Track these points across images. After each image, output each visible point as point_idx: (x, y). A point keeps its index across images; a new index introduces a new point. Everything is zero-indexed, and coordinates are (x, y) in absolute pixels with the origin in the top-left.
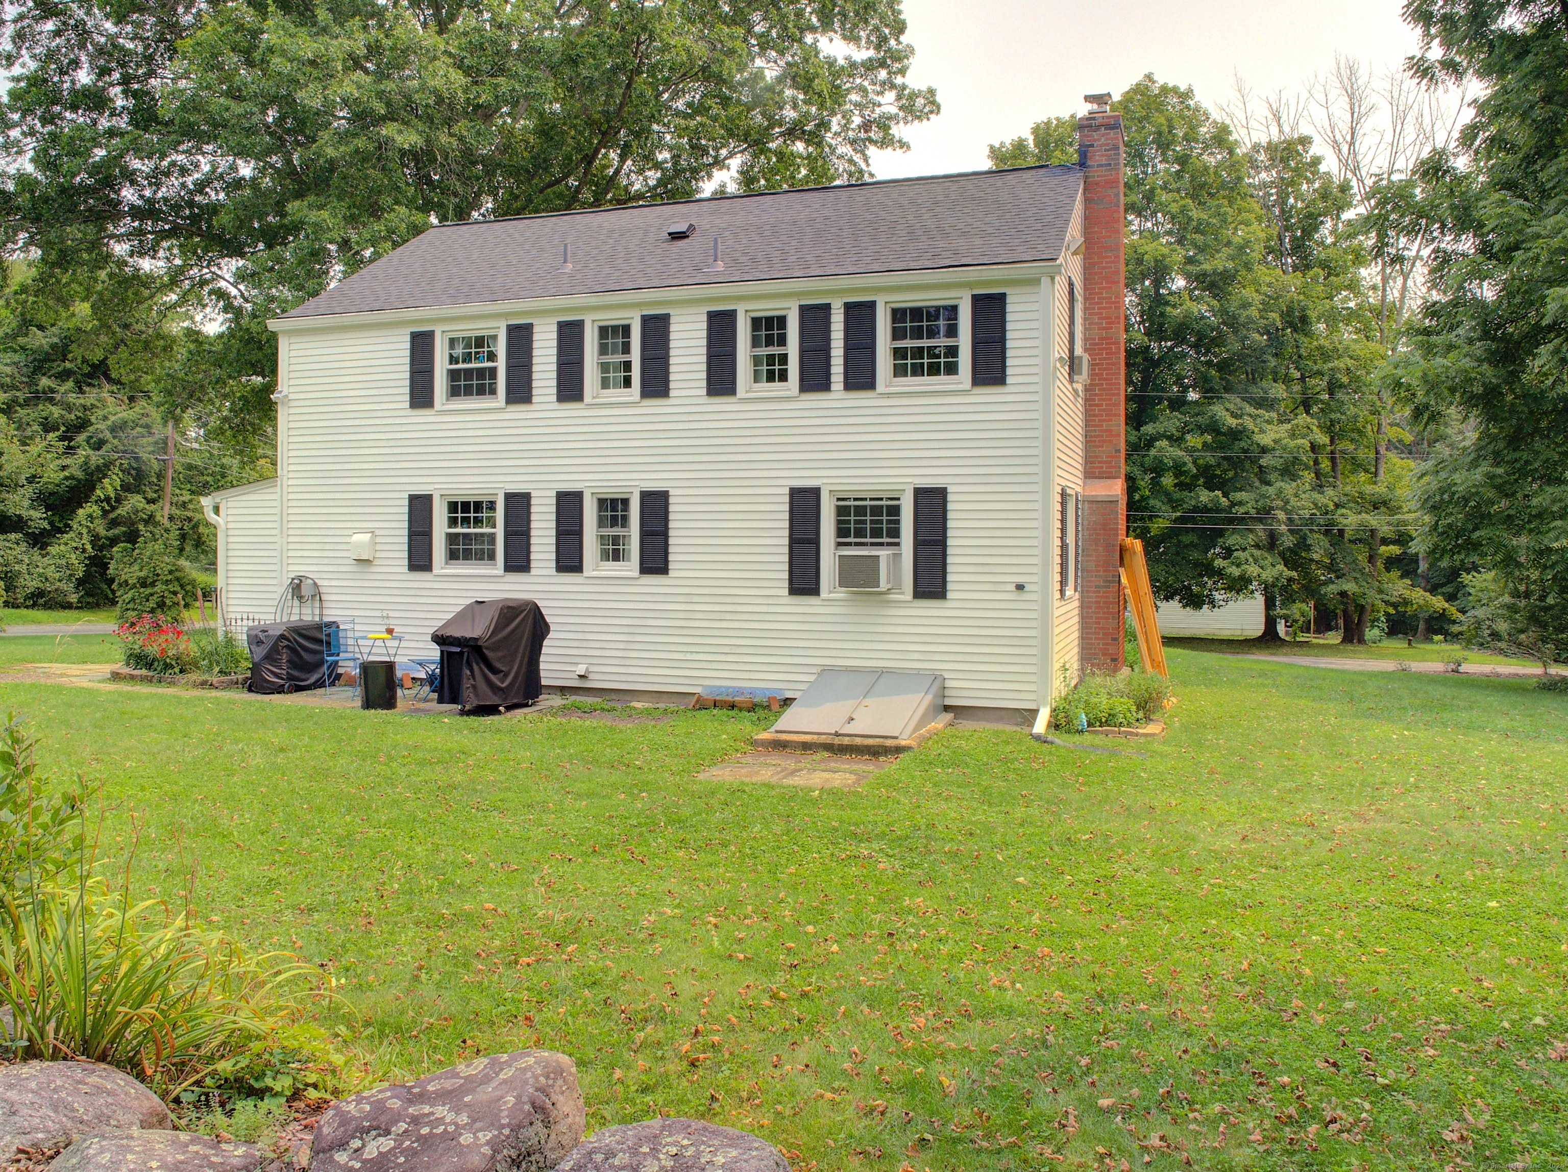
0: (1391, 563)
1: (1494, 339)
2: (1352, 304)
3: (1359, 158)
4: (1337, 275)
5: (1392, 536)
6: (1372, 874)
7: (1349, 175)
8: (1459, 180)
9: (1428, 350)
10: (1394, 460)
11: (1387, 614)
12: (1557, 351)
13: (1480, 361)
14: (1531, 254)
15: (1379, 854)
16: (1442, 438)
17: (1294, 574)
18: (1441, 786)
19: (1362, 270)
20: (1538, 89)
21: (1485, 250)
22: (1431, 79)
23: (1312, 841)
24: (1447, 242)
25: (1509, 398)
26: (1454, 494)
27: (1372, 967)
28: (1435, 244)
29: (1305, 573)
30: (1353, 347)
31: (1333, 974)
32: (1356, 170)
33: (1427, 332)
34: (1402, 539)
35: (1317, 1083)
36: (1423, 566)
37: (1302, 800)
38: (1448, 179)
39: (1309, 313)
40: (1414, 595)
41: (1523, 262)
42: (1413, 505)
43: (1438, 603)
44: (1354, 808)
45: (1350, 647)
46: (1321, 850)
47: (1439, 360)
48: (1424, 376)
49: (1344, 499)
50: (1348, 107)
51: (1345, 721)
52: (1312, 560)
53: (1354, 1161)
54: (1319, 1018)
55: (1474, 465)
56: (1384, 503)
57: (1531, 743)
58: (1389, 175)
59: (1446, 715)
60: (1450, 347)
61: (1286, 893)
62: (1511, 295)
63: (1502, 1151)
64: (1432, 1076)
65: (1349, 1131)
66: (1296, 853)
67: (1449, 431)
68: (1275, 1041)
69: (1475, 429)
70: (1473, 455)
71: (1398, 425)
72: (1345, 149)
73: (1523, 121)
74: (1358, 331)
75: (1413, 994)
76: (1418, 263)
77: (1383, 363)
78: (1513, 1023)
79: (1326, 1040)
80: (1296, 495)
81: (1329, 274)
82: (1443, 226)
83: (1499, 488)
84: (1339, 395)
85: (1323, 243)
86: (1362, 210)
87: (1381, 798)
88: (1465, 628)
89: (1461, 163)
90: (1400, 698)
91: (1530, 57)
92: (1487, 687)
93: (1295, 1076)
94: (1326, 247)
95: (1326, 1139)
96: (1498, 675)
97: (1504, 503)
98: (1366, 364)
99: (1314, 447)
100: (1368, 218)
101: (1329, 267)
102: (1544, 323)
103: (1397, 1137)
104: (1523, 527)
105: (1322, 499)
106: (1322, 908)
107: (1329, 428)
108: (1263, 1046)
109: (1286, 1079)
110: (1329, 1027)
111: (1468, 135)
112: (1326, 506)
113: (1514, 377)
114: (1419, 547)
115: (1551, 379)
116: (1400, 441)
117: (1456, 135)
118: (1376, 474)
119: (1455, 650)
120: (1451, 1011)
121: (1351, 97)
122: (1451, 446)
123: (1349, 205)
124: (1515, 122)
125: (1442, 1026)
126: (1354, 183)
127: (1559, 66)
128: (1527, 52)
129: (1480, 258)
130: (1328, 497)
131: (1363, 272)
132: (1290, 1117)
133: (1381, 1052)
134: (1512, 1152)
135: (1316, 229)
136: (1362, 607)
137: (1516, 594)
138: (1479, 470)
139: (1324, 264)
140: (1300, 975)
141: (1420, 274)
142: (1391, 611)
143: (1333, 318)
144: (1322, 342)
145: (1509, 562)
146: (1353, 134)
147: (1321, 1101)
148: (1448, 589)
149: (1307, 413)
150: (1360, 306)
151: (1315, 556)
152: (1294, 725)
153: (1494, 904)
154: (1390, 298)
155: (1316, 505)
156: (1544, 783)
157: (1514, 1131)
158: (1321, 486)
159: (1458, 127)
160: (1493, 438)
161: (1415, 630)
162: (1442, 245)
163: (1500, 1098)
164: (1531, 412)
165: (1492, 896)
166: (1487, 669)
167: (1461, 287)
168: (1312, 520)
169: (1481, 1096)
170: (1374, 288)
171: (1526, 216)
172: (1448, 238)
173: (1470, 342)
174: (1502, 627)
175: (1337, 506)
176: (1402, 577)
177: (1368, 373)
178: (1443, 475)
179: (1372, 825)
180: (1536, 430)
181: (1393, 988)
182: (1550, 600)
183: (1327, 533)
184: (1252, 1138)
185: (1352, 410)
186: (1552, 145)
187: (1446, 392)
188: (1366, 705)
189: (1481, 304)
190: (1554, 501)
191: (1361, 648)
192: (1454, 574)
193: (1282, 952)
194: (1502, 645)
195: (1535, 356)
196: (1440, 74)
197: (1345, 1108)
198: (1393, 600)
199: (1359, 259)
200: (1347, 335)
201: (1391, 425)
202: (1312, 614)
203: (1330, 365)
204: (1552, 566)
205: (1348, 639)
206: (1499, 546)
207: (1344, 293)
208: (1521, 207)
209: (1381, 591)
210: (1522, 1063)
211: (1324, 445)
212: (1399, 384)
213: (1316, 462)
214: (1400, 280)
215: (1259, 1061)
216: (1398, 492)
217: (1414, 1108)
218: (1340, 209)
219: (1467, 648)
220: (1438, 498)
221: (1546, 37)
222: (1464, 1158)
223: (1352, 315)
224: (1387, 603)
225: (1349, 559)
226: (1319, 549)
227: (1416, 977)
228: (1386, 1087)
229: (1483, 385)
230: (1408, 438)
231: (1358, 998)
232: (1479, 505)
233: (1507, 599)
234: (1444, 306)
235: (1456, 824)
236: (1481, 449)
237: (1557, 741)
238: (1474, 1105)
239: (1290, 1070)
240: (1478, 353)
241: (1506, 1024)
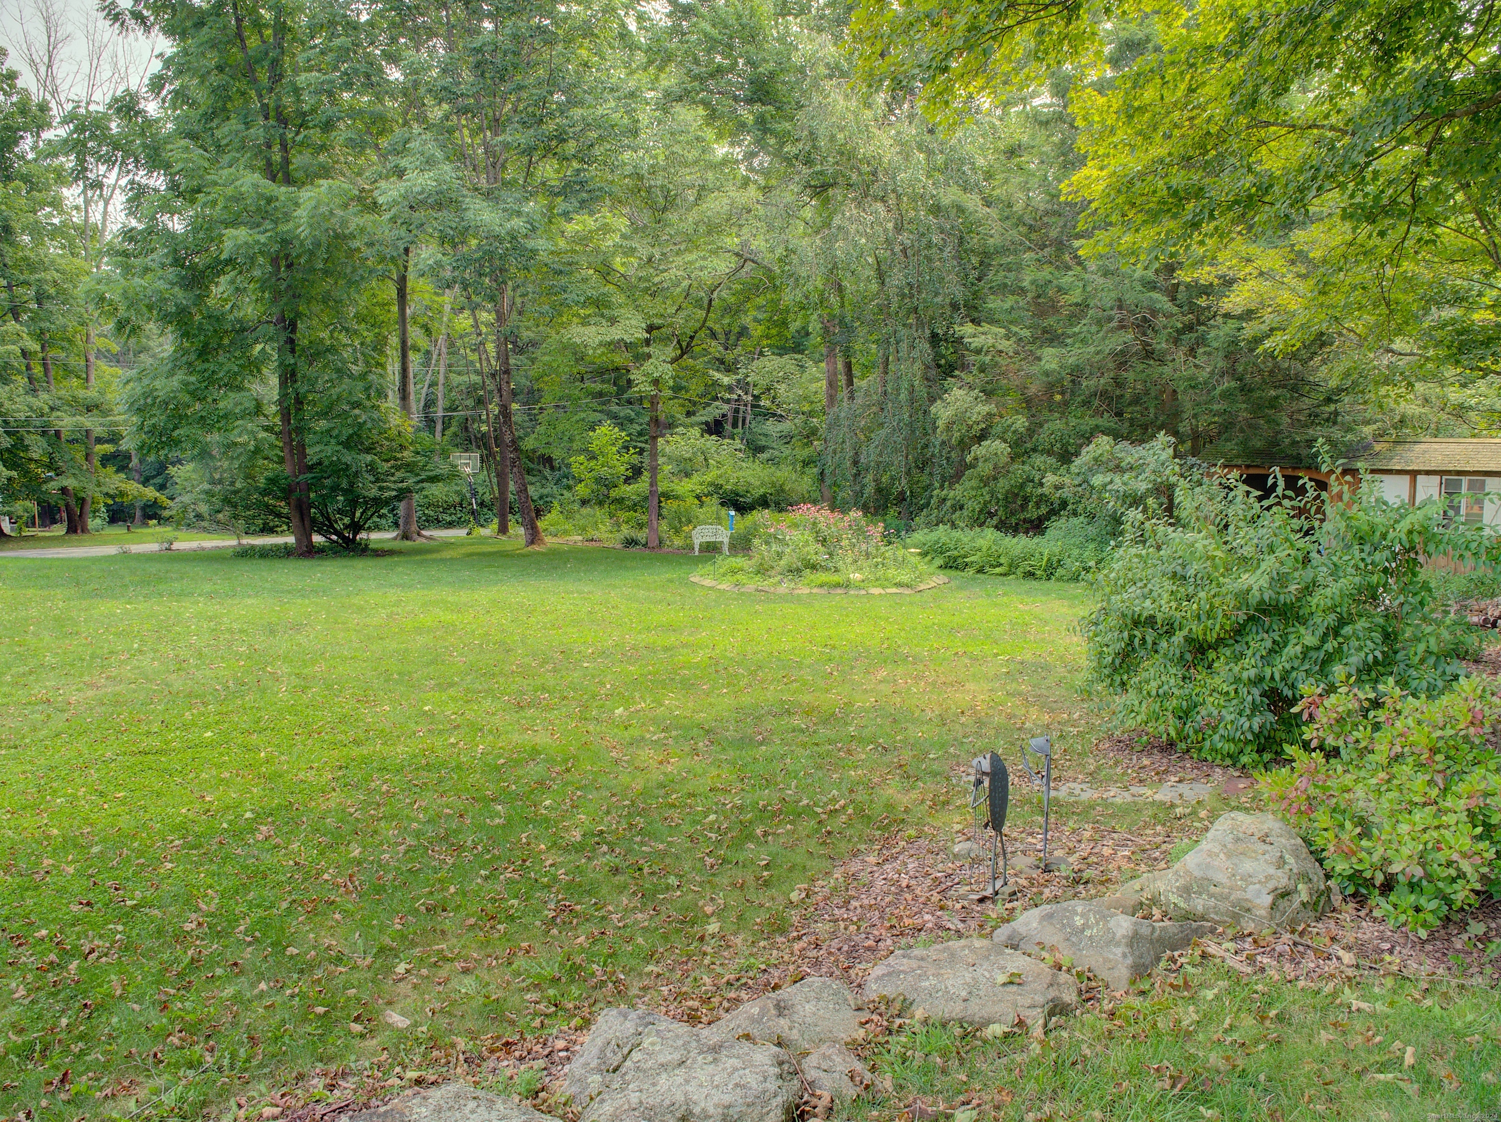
0: (106, 460)
1: (183, 266)
2: (56, 221)
3: (58, 82)
4: (40, 191)
5: (105, 435)
6: (106, 733)
7: (48, 97)
8: (149, 123)
9: (127, 270)
10: (104, 369)
11: (106, 505)
12: (232, 282)
13: (173, 284)
14: (210, 198)
15: (112, 714)
16: (145, 349)
17: (14, 474)
18: (161, 647)
19: (64, 190)
20: (212, 59)
21: (173, 186)
22: (122, 24)
23: (49, 716)
24: (141, 177)
25: (198, 318)
26: (155, 398)
27: (114, 811)
28: (131, 176)
29: (26, 473)
30: (59, 261)
31: (79, 827)
32: (55, 93)
33: (125, 254)
34: (114, 438)
35: (74, 925)
36: (135, 461)
37: (37, 681)
38: (140, 120)
39: (13, 224)
40: (129, 487)
41: (205, 205)
42: (121, 408)
43: (150, 493)
44: (86, 678)
45: (74, 537)
46: (58, 722)
47: (137, 280)
48: (125, 293)
49: (58, 403)
50: (44, 30)
51: (72, 603)
52: (31, 460)
53: (113, 977)
54: (71, 870)
55: (171, 374)
56: (97, 406)
57: (230, 601)
58: (88, 104)
59: (162, 587)
60: (147, 270)
61: (28, 767)
62: (196, 230)
63: (229, 921)
64: (171, 885)
65: (106, 955)
66: (34, 730)
67: (151, 344)
68: (29, 902)
69: (173, 343)
70: (170, 365)
71: (106, 336)
72: (43, 70)
73: (203, 82)
74: (63, 247)
75: (150, 824)
76: (118, 191)
77: (86, 279)
78: (230, 823)
79: (79, 886)
80: (10, 399)
81: (32, 189)
82: (137, 161)
83: (191, 393)
84: (47, 305)
85: (23, 157)
86: (62, 132)
87: (110, 666)
88: (174, 512)
89: (152, 108)
90: (122, 578)
91: (205, 29)
92: (194, 559)
93: (52, 927)
94: (28, 162)
95: (86, 970)
96: (203, 549)
97: (198, 406)
98: (73, 278)
99: (24, 353)
100: (65, 141)
101: (30, 182)
102: (223, 257)
103: (148, 943)
104: (213, 426)
105: (36, 403)
106: (63, 773)
107: (40, 335)
108: (19, 910)
109: (44, 932)
110: (79, 873)
111: (157, 84)
112: (41, 409)
113: (200, 299)
114: (128, 444)
115: (230, 304)
116: (108, 351)
117: (146, 81)
118: (87, 380)
119: (166, 531)
120: (182, 829)
121: (47, 20)
122: (154, 356)
123: (50, 126)
124: (196, 81)
125: (177, 842)
126: (53, 105)
127: (228, 42)
128: (203, 24)
129: (170, 194)
130: (43, 400)
131: (65, 192)
132: (52, 963)
133: (127, 879)
134: (237, 920)
135: (16, 143)
136: (83, 499)
137: (213, 482)
138: (175, 378)
139: (26, 179)
140: (48, 837)
141: (119, 200)
142: (110, 502)
143: (37, 231)
144: (28, 253)
145: (204, 454)
146: (50, 57)
147: (79, 939)
148: (159, 480)
149: (16, 319)
150: (64, 224)
151: (35, 456)
152: (24, 613)
153: (209, 734)
154: (92, 220)
155: (31, 408)
156: (241, 631)
157: (237, 903)
158: (35, 391)
159: (148, 74)
160: (186, 352)
161: (132, 518)
162: (137, 179)
163: (225, 883)
164: (215, 331)
165: (207, 728)
166: (194, 545)
167: (153, 218)
168: (28, 421)
169: (211, 887)
170: (77, 208)
171: (206, 165)
172: (141, 173)
173: (163, 266)
174: (203, 508)
175: (52, 409)
176: (118, 471)
177: (75, 287)
178: (146, 381)
179: (103, 691)
180: (220, 346)
181: (133, 824)
182: (238, 485)
183: (44, 433)
184: (17, 995)
185: (61, 321)
186: (224, 109)
187: (144, 309)
188: (93, 586)
189: (172, 235)
190: (236, 405)
191: (85, 537)
192: (161, 468)
193: (29, 821)
194: (205, 524)
195: (217, 284)
196: (131, 22)
197: (101, 937)
198: (111, 492)
199: (61, 178)
200: (53, 249)
201: (99, 336)
202: (35, 510)
203: (37, 276)
204: (238, 457)
205: (72, 529)
206: (195, 443)
207: (48, 209)
208: (202, 156)
209: (99, 485)
210: (239, 851)
211: (36, 352)
212: (102, 299)
213: (28, 368)
214: (101, 204)
215: (15, 926)
216: (109, 396)
217: (160, 915)
218: (40, 128)
219: (177, 529)
220: (142, 402)
221: (219, 15)
222: (203, 939)
223: (56, 232)
224: (107, 494)
225: (67, 457)
226: (37, 448)
227: (152, 809)
228: (134, 907)
229: (176, 305)
230: (115, 348)
231: (104, 840)
232: (177, 408)
233: (206, 486)
234: (141, 232)
235: (175, 676)
236: (176, 359)
237: (249, 596)
238: (206, 895)
239: (46, 923)
240: (171, 277)
241: (225, 825)
